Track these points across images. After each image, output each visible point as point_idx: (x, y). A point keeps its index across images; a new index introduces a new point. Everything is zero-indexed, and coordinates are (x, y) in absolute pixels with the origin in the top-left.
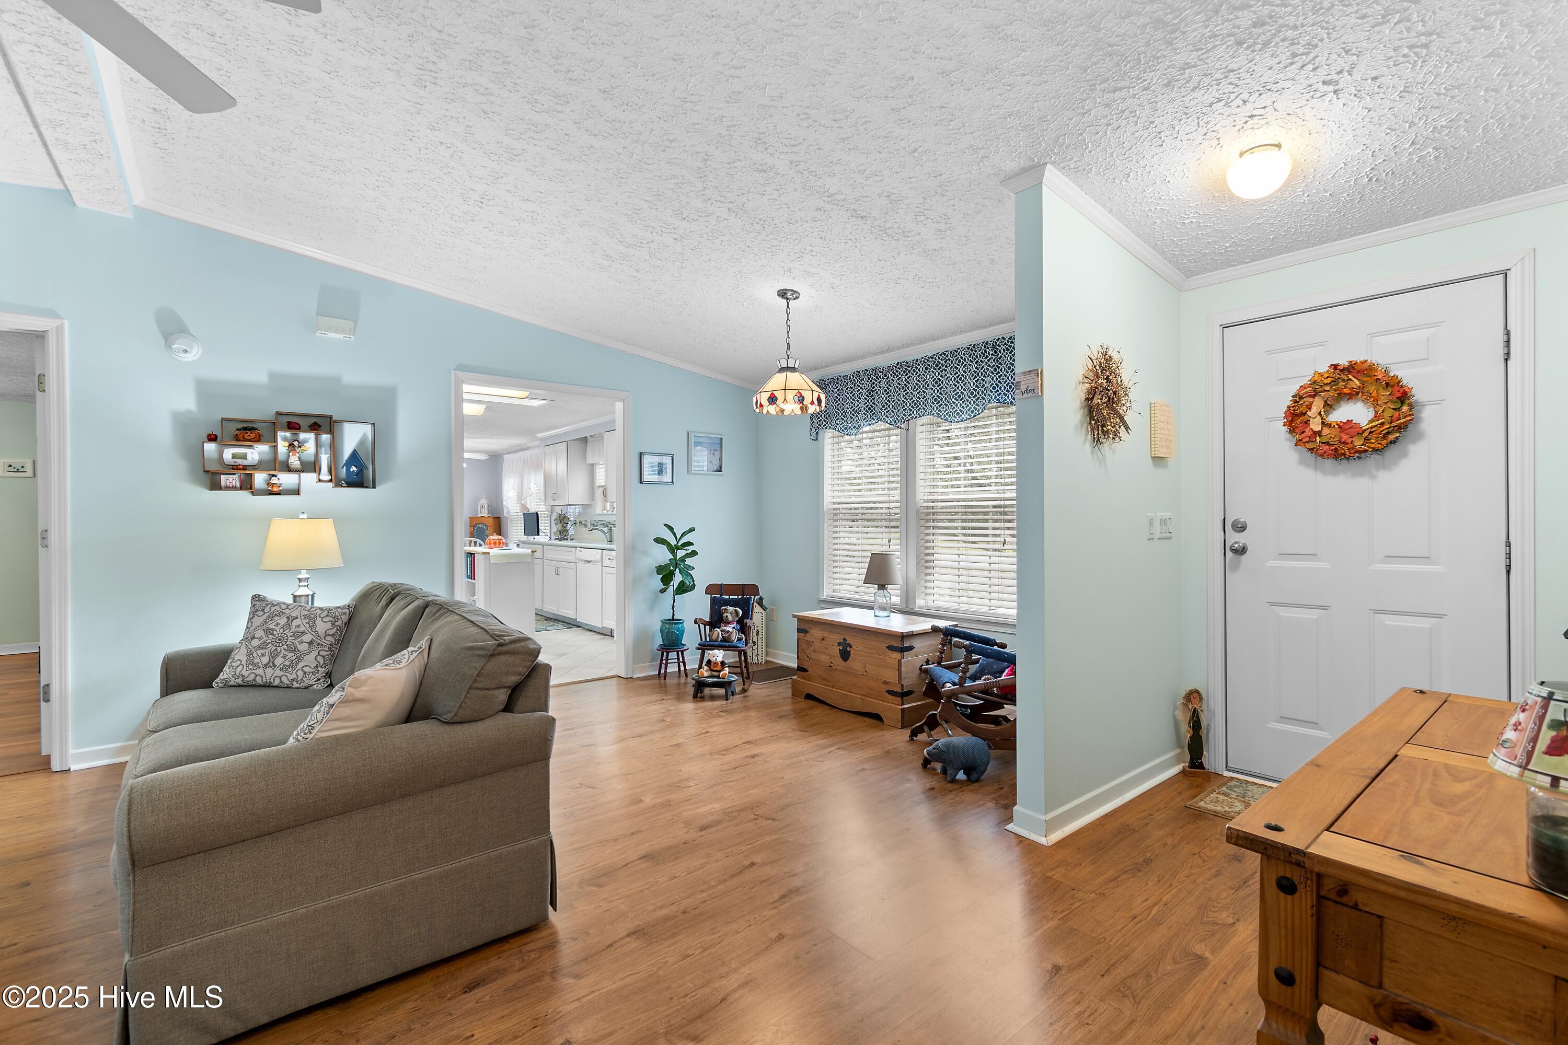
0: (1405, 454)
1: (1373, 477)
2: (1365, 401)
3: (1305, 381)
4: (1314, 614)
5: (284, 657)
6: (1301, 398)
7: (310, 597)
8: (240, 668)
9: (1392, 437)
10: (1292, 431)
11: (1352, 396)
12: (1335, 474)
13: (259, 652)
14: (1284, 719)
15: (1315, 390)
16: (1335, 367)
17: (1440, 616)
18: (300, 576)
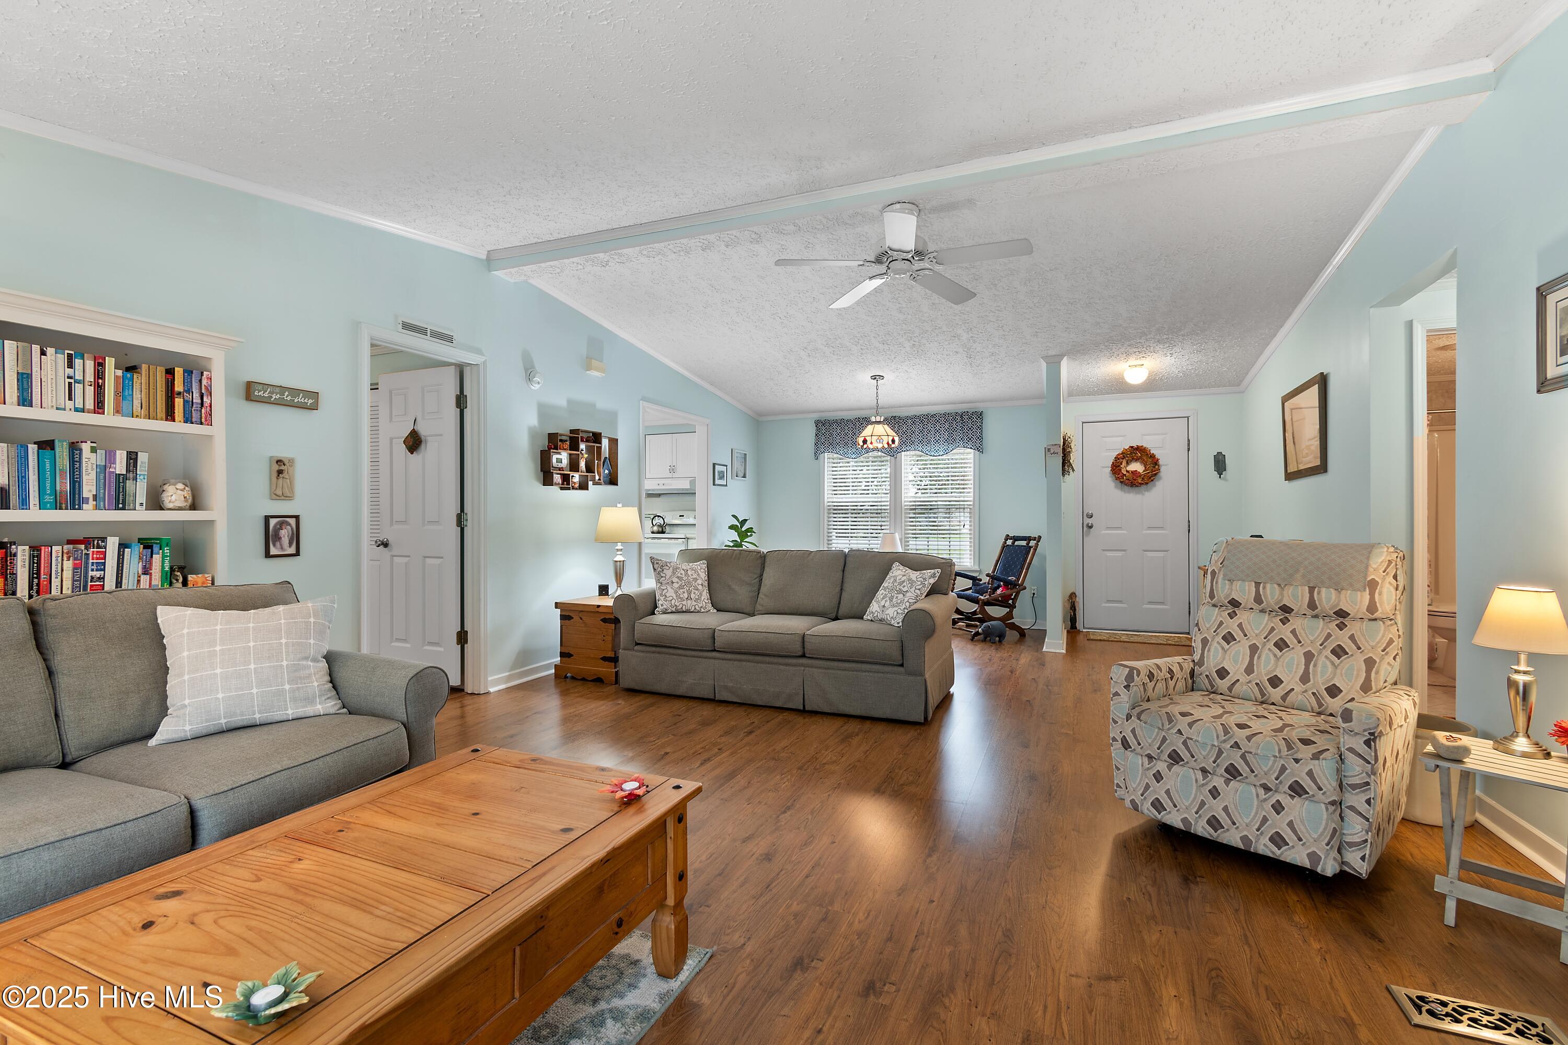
0: (1155, 486)
1: (1143, 494)
2: (1141, 463)
3: (1120, 452)
4: (1120, 554)
5: (694, 593)
6: (1118, 459)
7: (622, 563)
8: (673, 601)
9: (1152, 478)
10: (1113, 474)
11: (1137, 460)
12: (1129, 492)
13: (681, 591)
14: (1109, 601)
15: (1124, 456)
16: (1132, 447)
17: (1167, 551)
18: (617, 548)
